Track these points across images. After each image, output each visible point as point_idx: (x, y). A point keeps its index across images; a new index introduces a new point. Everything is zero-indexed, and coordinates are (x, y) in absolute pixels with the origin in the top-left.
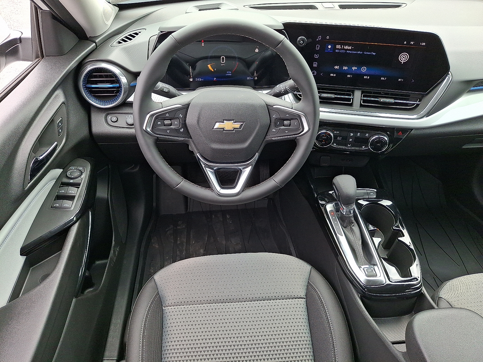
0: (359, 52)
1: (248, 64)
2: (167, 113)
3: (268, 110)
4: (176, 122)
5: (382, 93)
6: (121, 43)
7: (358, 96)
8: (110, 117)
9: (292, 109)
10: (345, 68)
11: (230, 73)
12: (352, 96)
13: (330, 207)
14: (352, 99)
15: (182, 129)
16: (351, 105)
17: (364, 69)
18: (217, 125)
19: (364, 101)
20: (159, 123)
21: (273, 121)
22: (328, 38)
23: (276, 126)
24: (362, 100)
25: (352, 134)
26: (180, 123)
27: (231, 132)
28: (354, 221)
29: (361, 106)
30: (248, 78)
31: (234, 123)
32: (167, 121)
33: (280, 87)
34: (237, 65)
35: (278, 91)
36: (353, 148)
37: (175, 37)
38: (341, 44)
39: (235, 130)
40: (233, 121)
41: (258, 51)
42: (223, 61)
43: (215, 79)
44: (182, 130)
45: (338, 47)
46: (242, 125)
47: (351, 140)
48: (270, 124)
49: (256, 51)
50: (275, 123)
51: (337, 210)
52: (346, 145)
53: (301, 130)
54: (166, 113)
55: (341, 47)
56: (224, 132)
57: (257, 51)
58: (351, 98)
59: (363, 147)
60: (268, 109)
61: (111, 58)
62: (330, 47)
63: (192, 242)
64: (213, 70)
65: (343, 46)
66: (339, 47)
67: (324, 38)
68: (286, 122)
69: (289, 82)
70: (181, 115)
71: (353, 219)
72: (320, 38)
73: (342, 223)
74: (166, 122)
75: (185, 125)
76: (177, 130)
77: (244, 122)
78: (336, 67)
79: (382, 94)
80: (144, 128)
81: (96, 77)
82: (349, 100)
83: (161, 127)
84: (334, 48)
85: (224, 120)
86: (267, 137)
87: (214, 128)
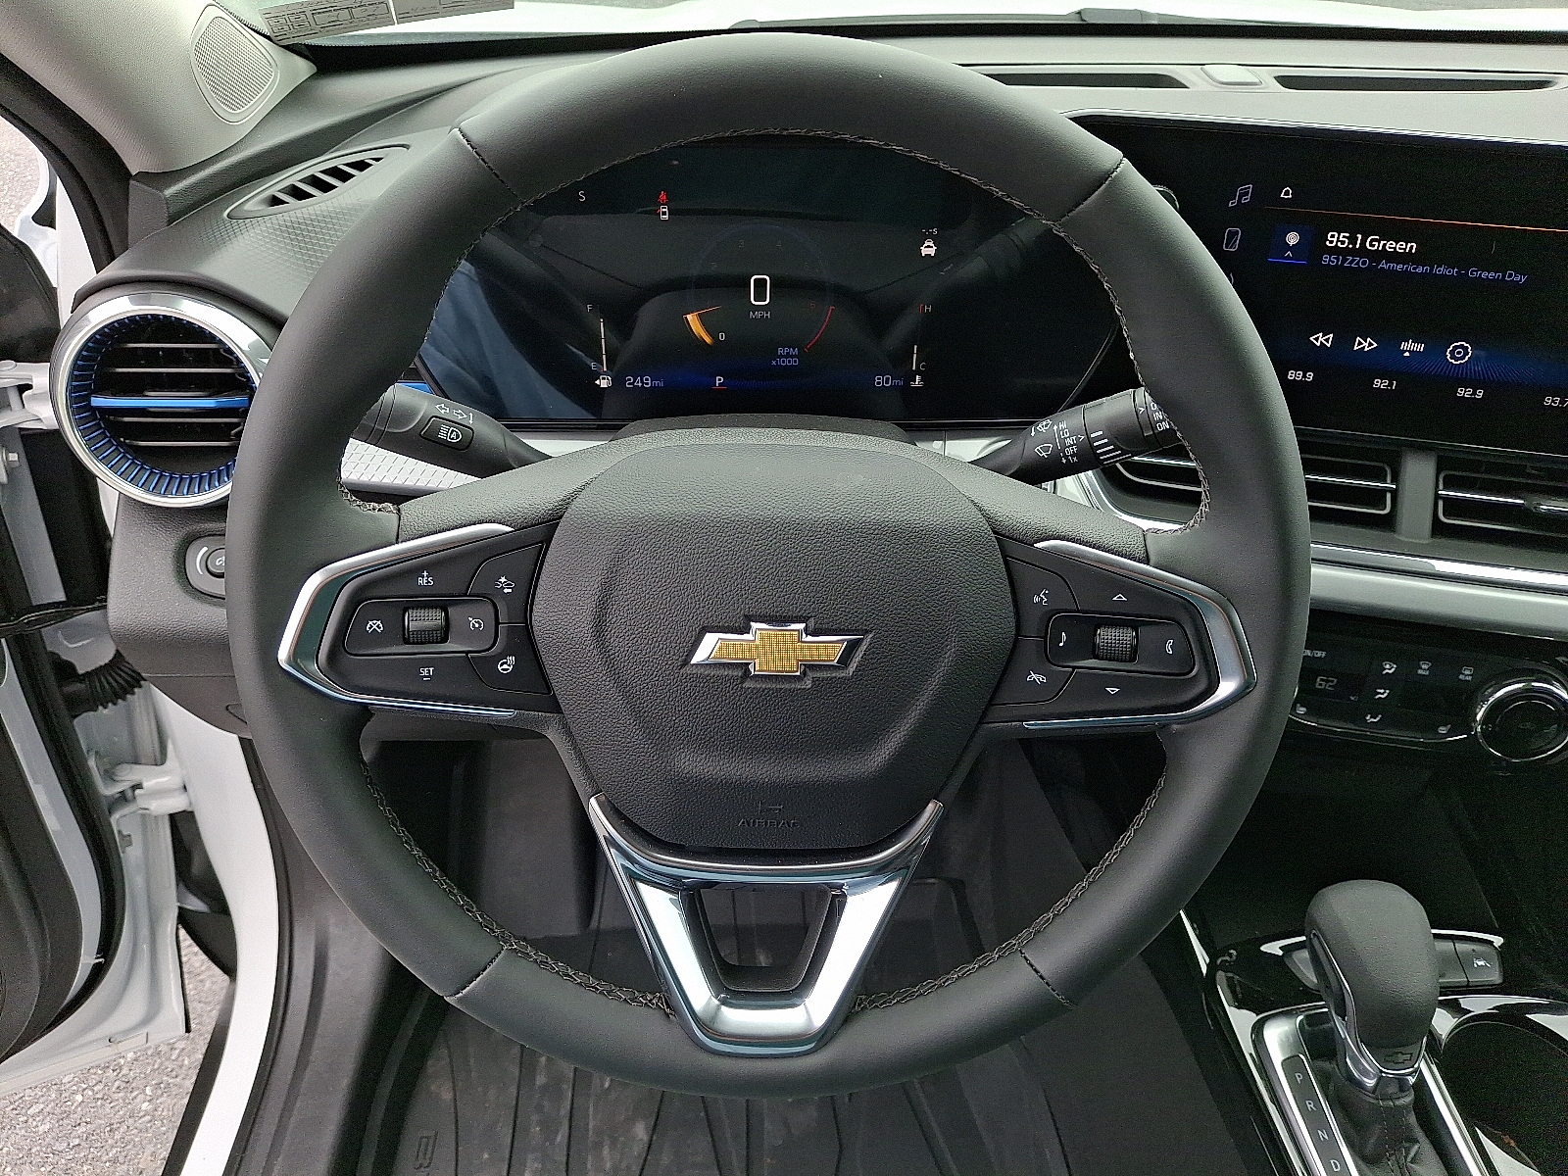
0: (1442, 270)
1: (876, 315)
2: (429, 567)
3: (1006, 563)
4: (474, 621)
5: (1532, 468)
6: (283, 202)
7: (1419, 478)
8: (205, 549)
9: (1147, 561)
10: (1366, 344)
11: (792, 356)
12: (1389, 480)
13: (1279, 1035)
14: (1389, 495)
15: (511, 659)
16: (1388, 523)
17: (1459, 353)
18: (709, 647)
19: (1453, 507)
20: (375, 625)
21: (1032, 626)
22: (1287, 193)
23: (1050, 655)
24: (1441, 503)
25: (1389, 668)
26: (497, 623)
27: (787, 686)
28: (1419, 1134)
29: (1438, 529)
30: (879, 381)
31: (810, 638)
32: (421, 613)
33: (1059, 430)
34: (826, 320)
35: (1046, 449)
36: (1394, 733)
37: (475, 137)
38: (1352, 228)
39: (811, 674)
40: (802, 626)
41: (932, 251)
42: (760, 296)
43: (719, 380)
44: (506, 666)
45: (1336, 239)
46: (852, 646)
47: (1383, 694)
48: (1016, 640)
49: (925, 251)
50: (1045, 637)
51: (1318, 1043)
52: (1357, 717)
53: (1202, 686)
54: (417, 571)
55: (1352, 239)
56: (746, 685)
57: (928, 249)
58: (1384, 491)
59: (1443, 730)
60: (1005, 556)
61: (218, 268)
62: (1292, 239)
63: (602, 1085)
64: (708, 340)
65: (1360, 236)
66: (1343, 243)
67: (1266, 194)
68: (1106, 636)
69: (1105, 406)
70: (503, 580)
71: (1412, 1119)
72: (1245, 193)
73: (1352, 1131)
74: (419, 620)
75: (524, 642)
76: (477, 667)
77: (867, 632)
78: (1320, 339)
79: (1533, 476)
80: (283, 653)
81: (135, 357)
82: (1375, 497)
83: (387, 651)
84: (1314, 244)
85: (749, 618)
86: (997, 712)
87: (693, 661)
